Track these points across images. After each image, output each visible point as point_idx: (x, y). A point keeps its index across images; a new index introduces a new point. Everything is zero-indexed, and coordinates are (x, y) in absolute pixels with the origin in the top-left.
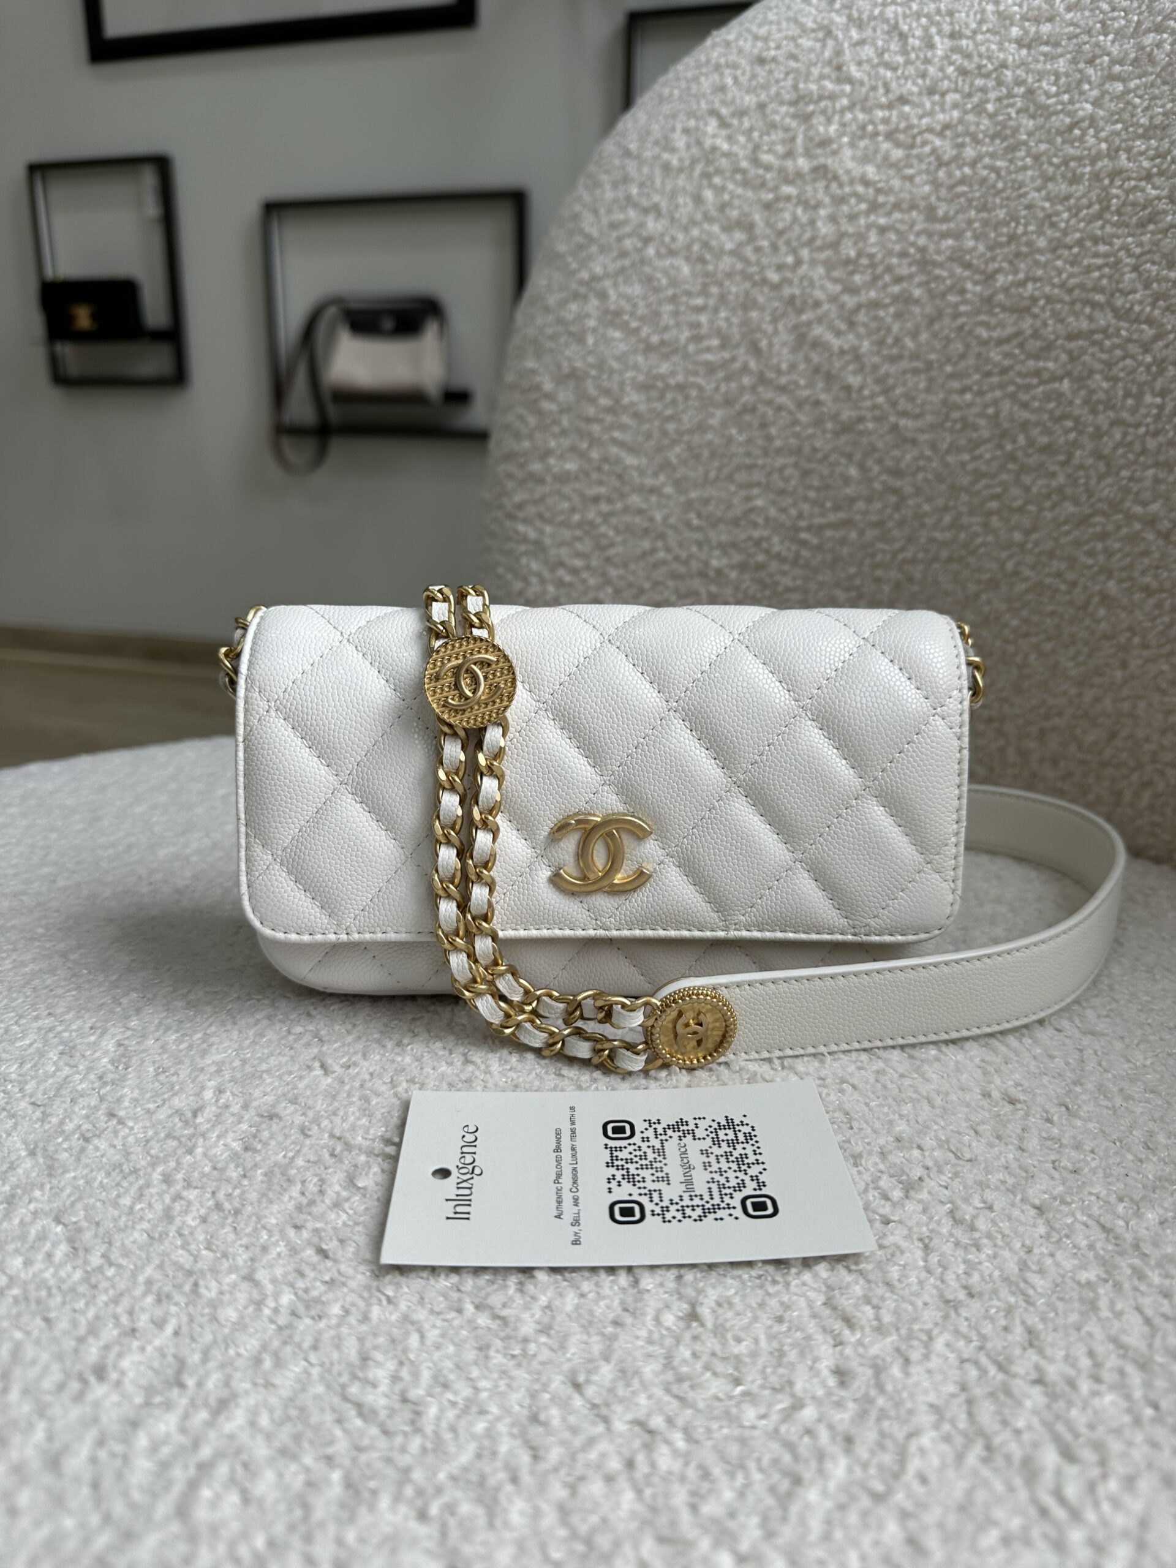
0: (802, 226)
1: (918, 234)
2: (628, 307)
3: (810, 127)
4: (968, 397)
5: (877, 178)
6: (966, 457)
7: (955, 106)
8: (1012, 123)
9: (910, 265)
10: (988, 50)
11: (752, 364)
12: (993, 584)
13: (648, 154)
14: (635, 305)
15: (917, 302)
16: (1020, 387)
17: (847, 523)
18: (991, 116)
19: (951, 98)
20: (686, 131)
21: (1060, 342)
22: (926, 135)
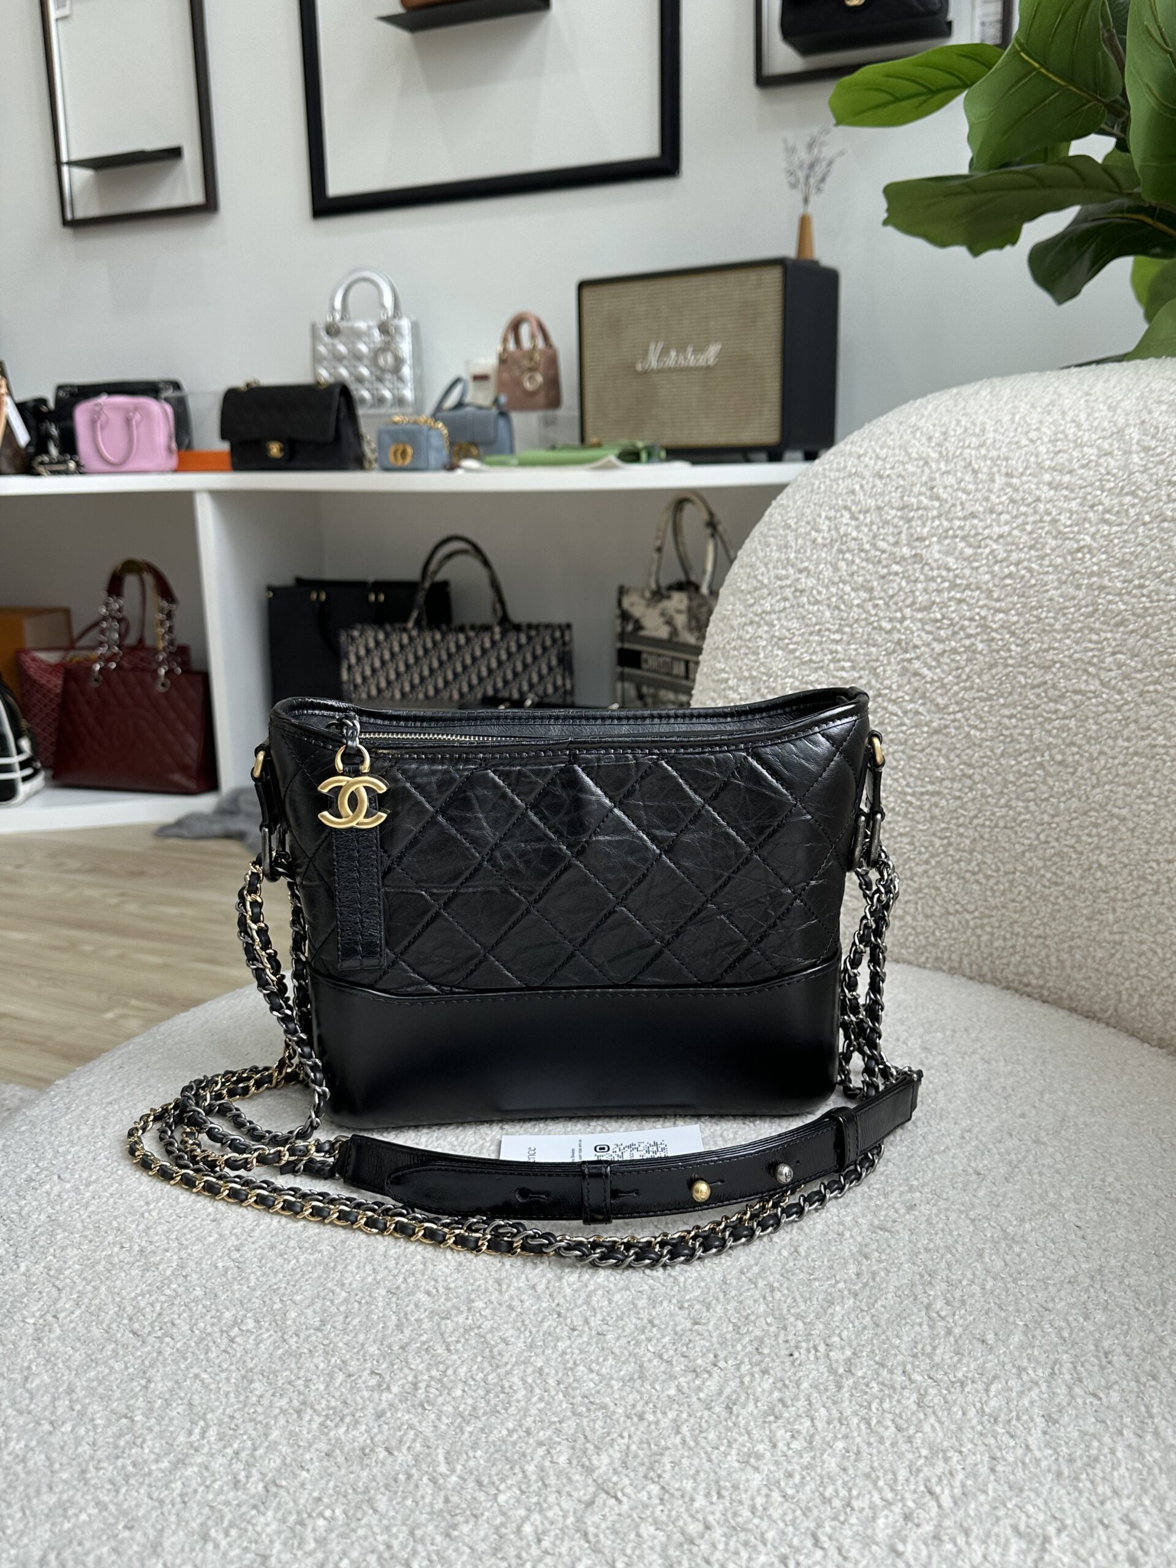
1: (982, 607)
2: (788, 635)
3: (910, 527)
4: (1014, 721)
5: (955, 567)
6: (1013, 762)
7: (1006, 523)
8: (1041, 540)
9: (976, 627)
10: (1029, 488)
11: (873, 682)
12: (1032, 848)
13: (802, 530)
15: (981, 653)
16: (1045, 720)
17: (938, 793)
18: (1030, 533)
19: (1005, 517)
20: (827, 518)
22: (988, 541)
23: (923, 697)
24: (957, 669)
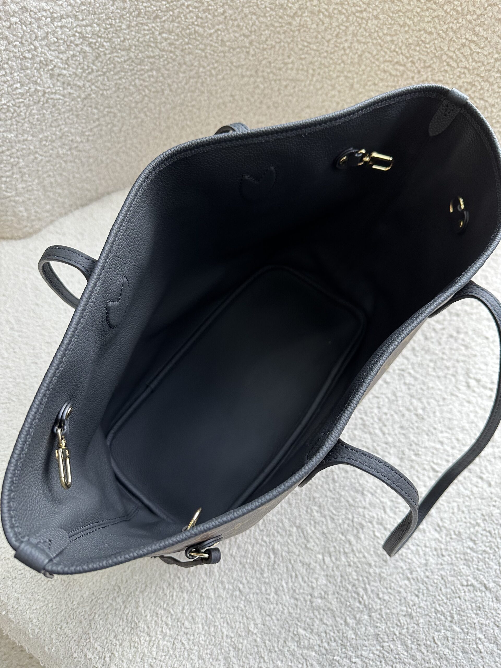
23: (69, 84)
24: (80, 64)
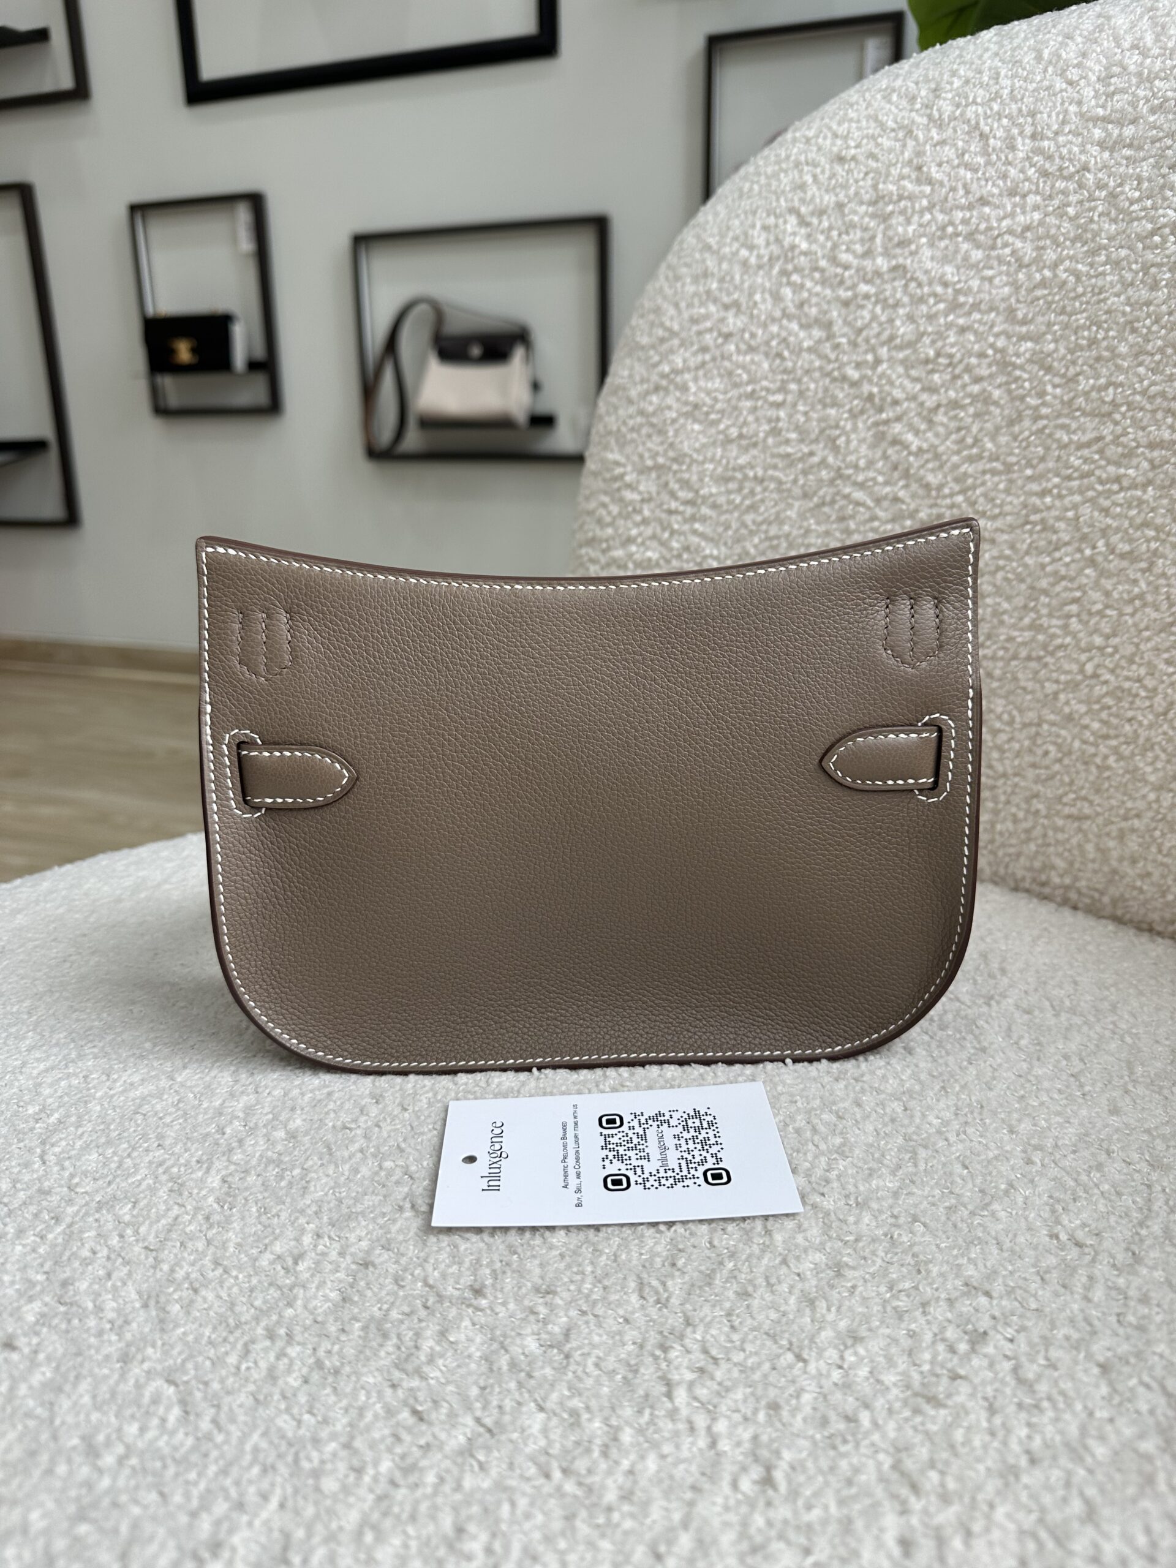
0: (881, 324)
2: (708, 401)
3: (889, 227)
4: (1048, 500)
5: (956, 279)
6: (1046, 559)
7: (1036, 208)
8: (1094, 226)
9: (990, 365)
10: (1070, 152)
12: (1074, 686)
13: (727, 250)
14: (716, 400)
15: (996, 403)
16: (1100, 494)
18: (1071, 219)
19: (1032, 199)
20: (766, 228)
21: (1141, 450)
22: (1006, 237)
